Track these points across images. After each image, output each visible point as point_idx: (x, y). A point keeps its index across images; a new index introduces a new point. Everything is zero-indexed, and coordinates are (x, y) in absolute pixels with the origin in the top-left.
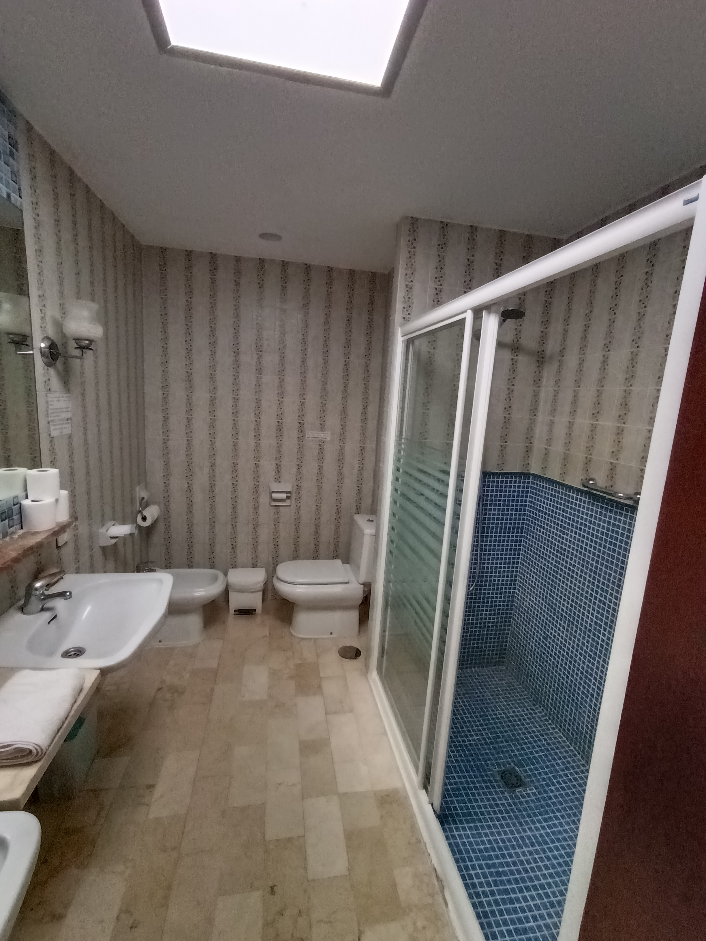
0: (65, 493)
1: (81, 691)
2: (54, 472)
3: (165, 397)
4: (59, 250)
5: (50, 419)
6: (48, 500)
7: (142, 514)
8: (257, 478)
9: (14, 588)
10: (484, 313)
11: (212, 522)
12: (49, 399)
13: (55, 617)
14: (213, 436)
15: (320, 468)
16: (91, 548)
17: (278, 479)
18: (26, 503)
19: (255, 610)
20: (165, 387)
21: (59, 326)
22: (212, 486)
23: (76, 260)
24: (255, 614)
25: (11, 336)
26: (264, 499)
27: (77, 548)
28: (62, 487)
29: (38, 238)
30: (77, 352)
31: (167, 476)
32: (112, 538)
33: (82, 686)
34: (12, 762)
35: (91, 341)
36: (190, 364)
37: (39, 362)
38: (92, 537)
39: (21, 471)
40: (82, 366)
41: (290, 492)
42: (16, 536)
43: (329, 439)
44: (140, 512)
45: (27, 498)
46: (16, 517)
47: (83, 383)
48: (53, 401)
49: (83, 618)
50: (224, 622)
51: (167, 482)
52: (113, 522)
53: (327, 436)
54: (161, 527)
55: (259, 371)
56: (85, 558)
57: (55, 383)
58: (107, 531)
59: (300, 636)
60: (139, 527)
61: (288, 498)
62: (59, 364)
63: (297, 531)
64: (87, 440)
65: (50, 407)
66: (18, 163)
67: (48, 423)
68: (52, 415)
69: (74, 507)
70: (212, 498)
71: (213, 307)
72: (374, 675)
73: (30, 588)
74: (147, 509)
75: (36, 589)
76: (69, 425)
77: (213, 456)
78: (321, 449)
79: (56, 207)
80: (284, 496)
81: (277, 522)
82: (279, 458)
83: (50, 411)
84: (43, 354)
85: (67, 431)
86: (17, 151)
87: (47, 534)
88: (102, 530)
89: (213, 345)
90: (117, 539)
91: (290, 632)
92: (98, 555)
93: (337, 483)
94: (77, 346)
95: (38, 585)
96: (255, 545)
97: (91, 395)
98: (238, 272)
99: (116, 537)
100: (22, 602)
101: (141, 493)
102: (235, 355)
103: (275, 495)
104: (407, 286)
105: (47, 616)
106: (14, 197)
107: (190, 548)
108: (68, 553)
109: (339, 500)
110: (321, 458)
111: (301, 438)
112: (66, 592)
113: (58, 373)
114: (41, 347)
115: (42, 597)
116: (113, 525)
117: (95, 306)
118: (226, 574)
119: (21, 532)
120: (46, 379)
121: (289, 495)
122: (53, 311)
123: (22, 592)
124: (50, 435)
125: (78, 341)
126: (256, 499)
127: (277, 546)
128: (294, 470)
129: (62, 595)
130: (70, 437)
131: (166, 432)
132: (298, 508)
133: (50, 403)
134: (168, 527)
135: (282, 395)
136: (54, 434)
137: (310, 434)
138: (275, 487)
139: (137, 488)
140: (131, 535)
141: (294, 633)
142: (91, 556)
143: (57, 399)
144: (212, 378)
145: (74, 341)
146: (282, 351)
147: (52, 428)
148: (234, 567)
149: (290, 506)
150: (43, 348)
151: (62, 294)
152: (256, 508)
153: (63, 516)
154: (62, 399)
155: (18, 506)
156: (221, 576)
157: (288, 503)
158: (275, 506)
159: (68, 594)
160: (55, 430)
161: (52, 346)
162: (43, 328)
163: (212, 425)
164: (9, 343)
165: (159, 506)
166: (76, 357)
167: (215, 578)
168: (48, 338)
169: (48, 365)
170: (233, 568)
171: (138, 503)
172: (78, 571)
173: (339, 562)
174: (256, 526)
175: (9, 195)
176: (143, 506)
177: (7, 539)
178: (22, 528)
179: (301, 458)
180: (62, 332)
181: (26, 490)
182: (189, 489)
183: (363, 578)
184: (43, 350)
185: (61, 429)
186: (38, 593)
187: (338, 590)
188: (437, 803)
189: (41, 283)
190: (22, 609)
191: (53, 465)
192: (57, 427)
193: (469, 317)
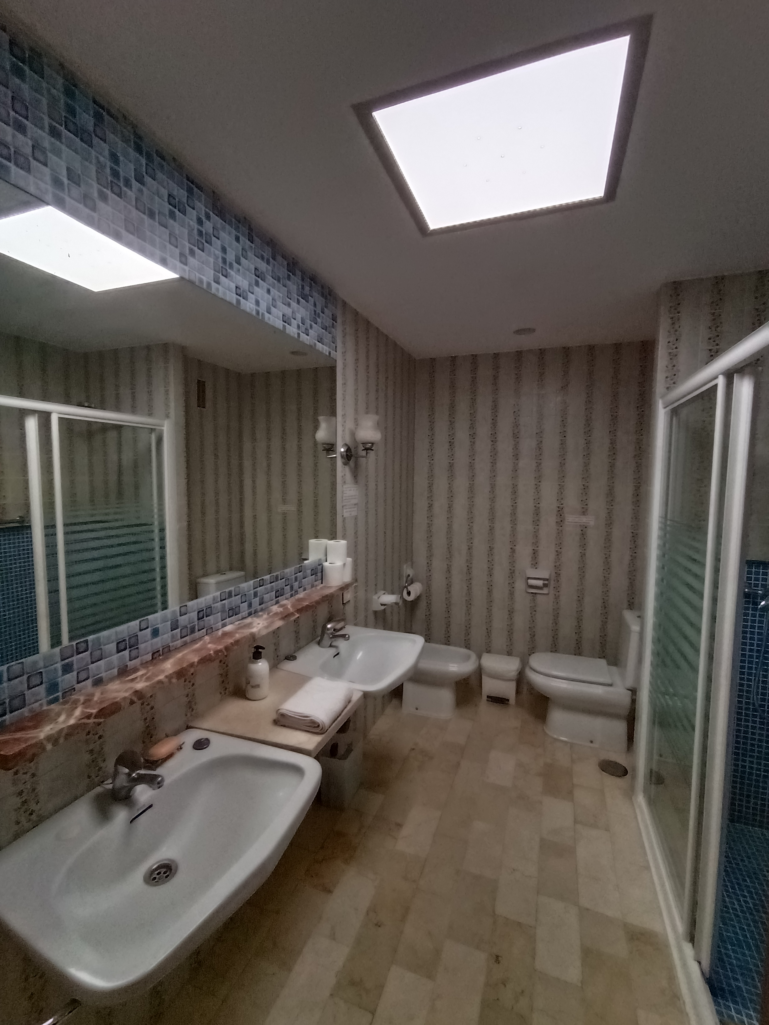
0: (350, 560)
1: (349, 702)
2: (343, 542)
3: (430, 486)
4: (356, 380)
5: (344, 504)
6: (339, 563)
7: (407, 588)
8: (512, 563)
9: (314, 628)
10: (736, 377)
11: (469, 604)
12: (344, 489)
13: (338, 654)
14: (471, 519)
15: (583, 555)
16: (366, 610)
17: (535, 564)
18: (326, 564)
19: (508, 700)
20: (431, 477)
21: (353, 434)
22: (469, 568)
23: (367, 384)
24: (507, 704)
25: (324, 445)
26: (520, 585)
27: (356, 608)
28: (348, 555)
29: (344, 375)
30: (364, 453)
31: (430, 557)
32: (382, 605)
33: (351, 697)
34: (308, 729)
35: (373, 444)
36: (452, 456)
37: (339, 462)
38: (368, 602)
39: (325, 541)
40: (367, 463)
41: (547, 580)
42: (318, 588)
43: (592, 523)
44: (406, 587)
45: (326, 561)
46: (319, 574)
47: (367, 476)
48: (347, 491)
49: (358, 658)
50: (476, 705)
51: (430, 562)
52: (384, 592)
53: (589, 520)
54: (423, 604)
55: (516, 456)
56: (361, 617)
57: (349, 476)
58: (378, 598)
59: (555, 736)
60: (405, 601)
61: (545, 585)
62: (352, 463)
63: (556, 623)
64: (367, 521)
65: (344, 495)
66: (336, 330)
67: (343, 507)
68: (346, 501)
69: (355, 574)
70: (469, 580)
71: (473, 401)
72: (641, 800)
73: (324, 627)
74: (412, 585)
75: (328, 629)
76: (356, 509)
77: (470, 540)
78: (583, 535)
79: (357, 351)
80: (540, 583)
81: (533, 609)
82: (536, 543)
83: (344, 498)
84: (342, 457)
85: (354, 514)
86: (336, 322)
87: (337, 588)
88: (375, 597)
89: (473, 436)
90: (386, 606)
91: (543, 730)
92: (371, 618)
93: (604, 573)
94: (363, 448)
95: (329, 626)
96: (510, 633)
97: (372, 485)
98: (496, 368)
99: (385, 605)
100: (319, 638)
101: (408, 571)
102: (492, 443)
103: (531, 582)
104: (670, 353)
105: (333, 651)
106: (333, 352)
107: (448, 625)
108: (349, 609)
109: (606, 593)
110: (583, 545)
111: (561, 522)
112: (346, 635)
113: (351, 469)
114: (341, 452)
115: (331, 636)
116: (384, 594)
117: (376, 418)
118: (479, 657)
119: (322, 585)
120: (343, 474)
121: (546, 582)
122: (350, 425)
123: (319, 632)
124: (343, 516)
125: (364, 445)
126: (512, 585)
127: (533, 636)
128: (552, 556)
129: (343, 636)
130: (356, 518)
131: (430, 517)
132: (557, 598)
133: (344, 492)
134: (429, 605)
135: (539, 479)
136: (346, 515)
137: (571, 519)
138: (531, 573)
139: (405, 567)
140: (397, 604)
141: (548, 732)
142: (366, 617)
143: (349, 489)
144: (471, 466)
145: (362, 445)
146: (540, 434)
147: (345, 511)
148: (489, 652)
149: (548, 594)
150: (343, 452)
151: (356, 410)
152: (512, 594)
153: (347, 577)
154: (352, 489)
155: (321, 566)
156: (474, 657)
157: (545, 591)
158: (532, 593)
159: (347, 636)
160: (346, 512)
161: (348, 450)
162: (343, 438)
163: (470, 511)
164: (323, 450)
165: (422, 584)
166: (363, 457)
167: (468, 658)
168: (346, 445)
169: (345, 464)
170: (487, 652)
171: (405, 579)
172: (356, 625)
173: (603, 662)
174: (511, 612)
175: (330, 353)
176: (409, 582)
177: (314, 589)
178: (322, 583)
179: (560, 545)
180: (355, 439)
181: (326, 555)
182: (449, 570)
183: (630, 683)
184: (342, 454)
185: (350, 511)
186: (329, 632)
187: (599, 691)
188: (706, 962)
189: (344, 406)
190: (319, 643)
191: (344, 538)
192: (348, 510)
193: (721, 382)
